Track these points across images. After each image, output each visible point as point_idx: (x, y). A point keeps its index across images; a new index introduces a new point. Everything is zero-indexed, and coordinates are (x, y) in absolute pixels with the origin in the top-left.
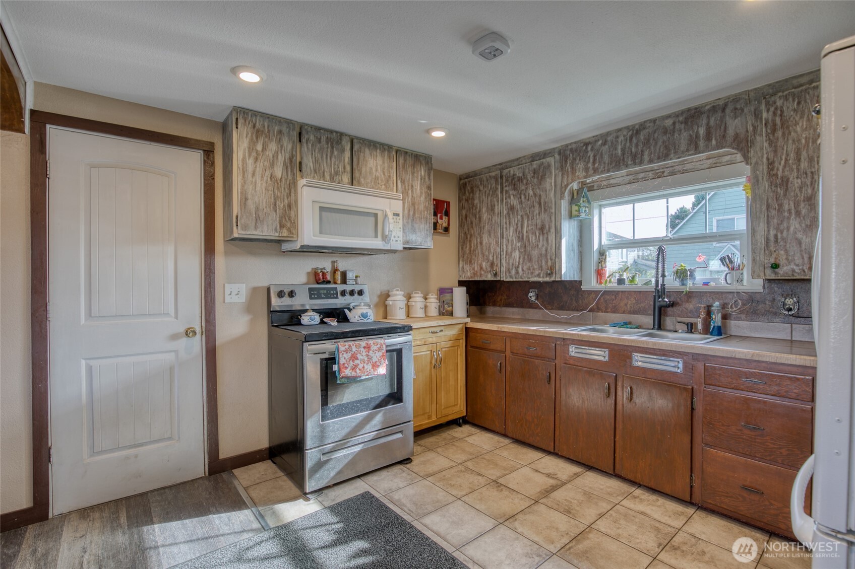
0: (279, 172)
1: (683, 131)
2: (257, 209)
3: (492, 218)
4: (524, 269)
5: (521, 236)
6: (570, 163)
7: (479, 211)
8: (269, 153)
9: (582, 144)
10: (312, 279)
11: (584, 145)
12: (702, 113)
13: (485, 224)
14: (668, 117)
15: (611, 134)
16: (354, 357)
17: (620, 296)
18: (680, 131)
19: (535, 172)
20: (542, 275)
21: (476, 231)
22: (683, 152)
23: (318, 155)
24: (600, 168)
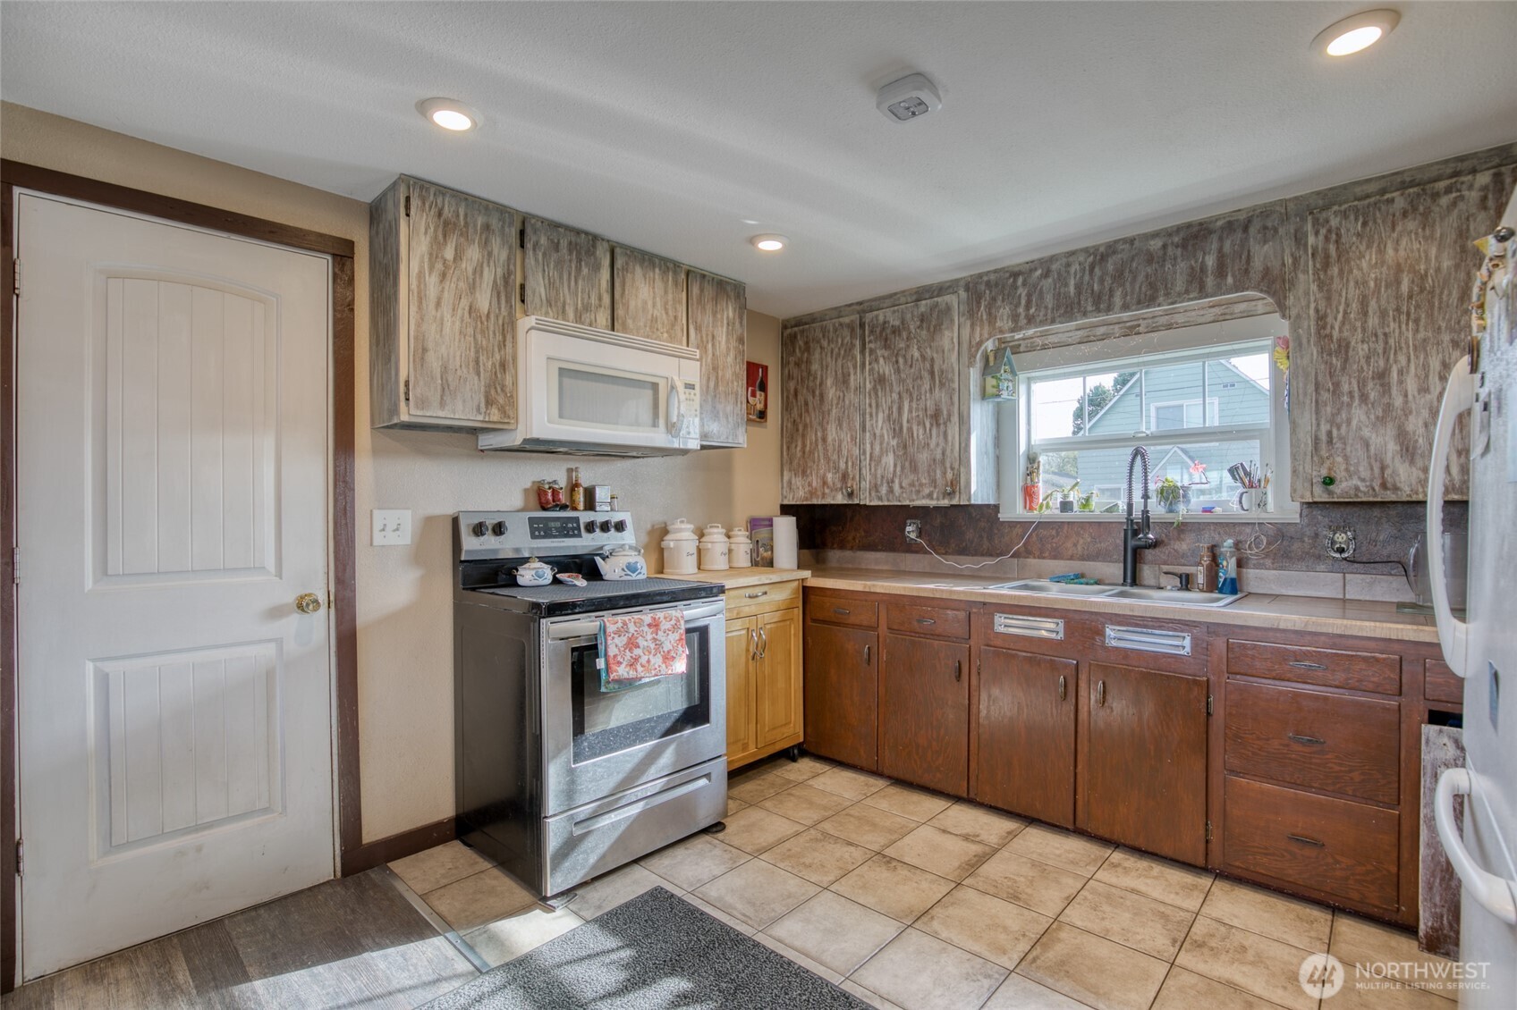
0: (484, 301)
1: (1179, 260)
2: (445, 369)
3: (844, 396)
4: (904, 485)
5: (897, 429)
6: (986, 306)
7: (821, 384)
8: (467, 266)
9: (1007, 275)
10: (533, 501)
11: (1010, 276)
12: (1211, 232)
13: (832, 406)
14: (1155, 235)
15: (1057, 260)
16: (632, 644)
17: (1065, 531)
18: (1175, 259)
19: (923, 318)
20: (935, 496)
21: (815, 418)
22: (1179, 294)
23: (554, 273)
24: (1039, 315)
